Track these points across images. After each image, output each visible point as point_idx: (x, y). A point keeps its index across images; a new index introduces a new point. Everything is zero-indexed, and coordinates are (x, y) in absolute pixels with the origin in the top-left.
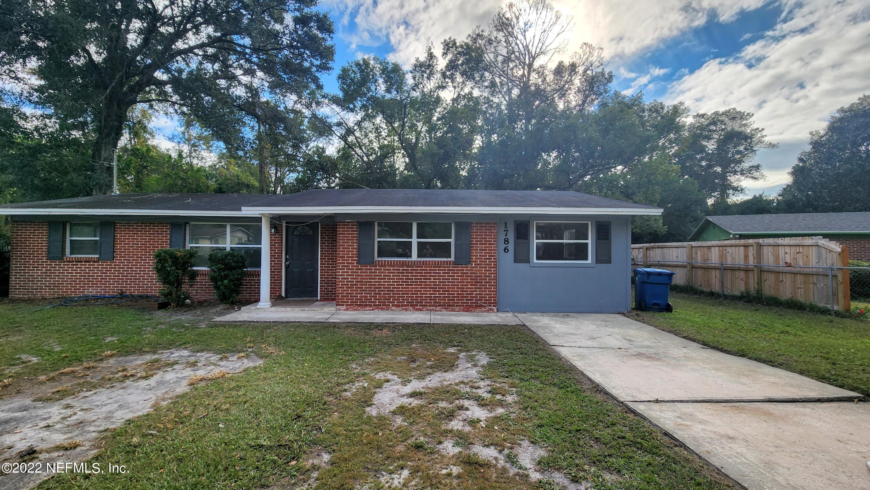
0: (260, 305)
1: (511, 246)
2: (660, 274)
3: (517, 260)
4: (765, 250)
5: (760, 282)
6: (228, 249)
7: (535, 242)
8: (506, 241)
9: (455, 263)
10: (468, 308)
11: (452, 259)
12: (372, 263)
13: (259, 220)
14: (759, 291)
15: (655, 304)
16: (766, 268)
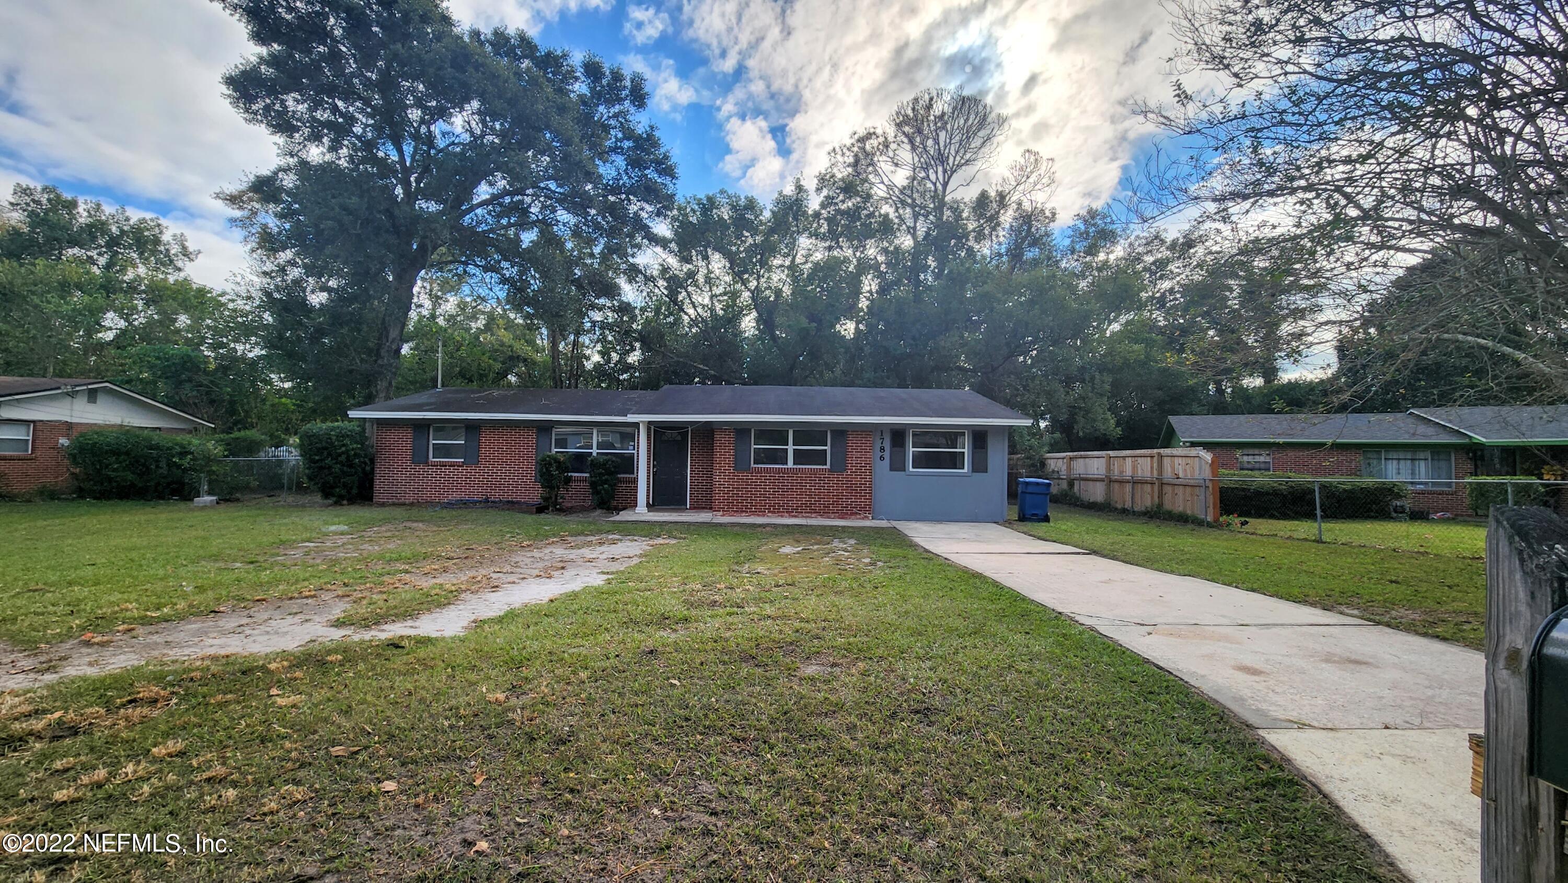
0: (638, 510)
1: (887, 454)
2: (1038, 484)
3: (892, 469)
4: (1166, 461)
5: (1161, 495)
6: (594, 454)
7: (911, 450)
8: (882, 449)
9: (830, 470)
10: (842, 517)
11: (828, 466)
12: (748, 469)
13: (636, 425)
14: (1160, 505)
15: (1034, 515)
16: (1165, 481)
